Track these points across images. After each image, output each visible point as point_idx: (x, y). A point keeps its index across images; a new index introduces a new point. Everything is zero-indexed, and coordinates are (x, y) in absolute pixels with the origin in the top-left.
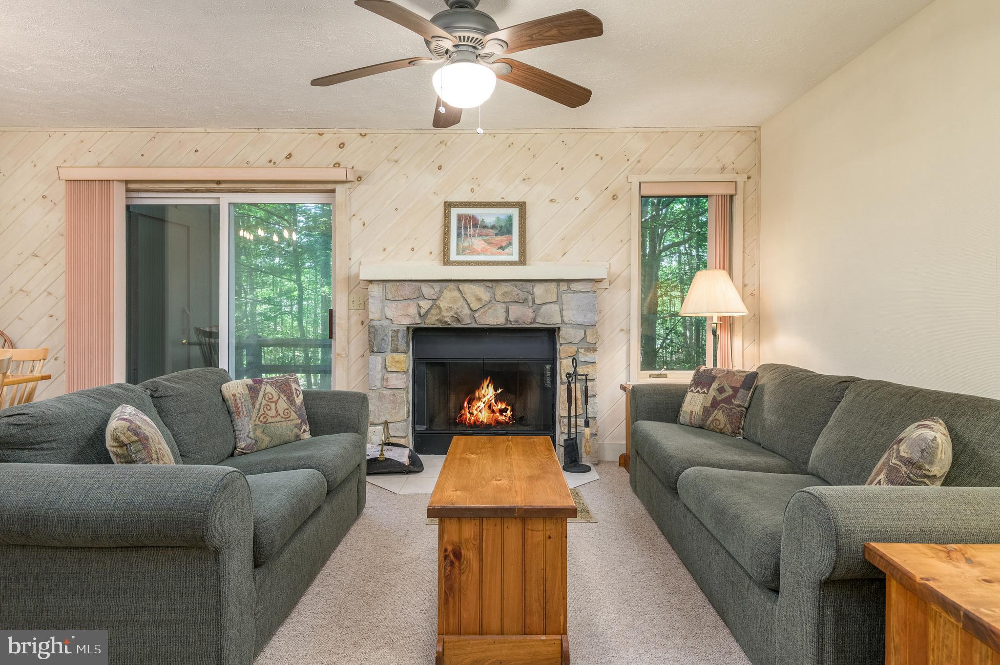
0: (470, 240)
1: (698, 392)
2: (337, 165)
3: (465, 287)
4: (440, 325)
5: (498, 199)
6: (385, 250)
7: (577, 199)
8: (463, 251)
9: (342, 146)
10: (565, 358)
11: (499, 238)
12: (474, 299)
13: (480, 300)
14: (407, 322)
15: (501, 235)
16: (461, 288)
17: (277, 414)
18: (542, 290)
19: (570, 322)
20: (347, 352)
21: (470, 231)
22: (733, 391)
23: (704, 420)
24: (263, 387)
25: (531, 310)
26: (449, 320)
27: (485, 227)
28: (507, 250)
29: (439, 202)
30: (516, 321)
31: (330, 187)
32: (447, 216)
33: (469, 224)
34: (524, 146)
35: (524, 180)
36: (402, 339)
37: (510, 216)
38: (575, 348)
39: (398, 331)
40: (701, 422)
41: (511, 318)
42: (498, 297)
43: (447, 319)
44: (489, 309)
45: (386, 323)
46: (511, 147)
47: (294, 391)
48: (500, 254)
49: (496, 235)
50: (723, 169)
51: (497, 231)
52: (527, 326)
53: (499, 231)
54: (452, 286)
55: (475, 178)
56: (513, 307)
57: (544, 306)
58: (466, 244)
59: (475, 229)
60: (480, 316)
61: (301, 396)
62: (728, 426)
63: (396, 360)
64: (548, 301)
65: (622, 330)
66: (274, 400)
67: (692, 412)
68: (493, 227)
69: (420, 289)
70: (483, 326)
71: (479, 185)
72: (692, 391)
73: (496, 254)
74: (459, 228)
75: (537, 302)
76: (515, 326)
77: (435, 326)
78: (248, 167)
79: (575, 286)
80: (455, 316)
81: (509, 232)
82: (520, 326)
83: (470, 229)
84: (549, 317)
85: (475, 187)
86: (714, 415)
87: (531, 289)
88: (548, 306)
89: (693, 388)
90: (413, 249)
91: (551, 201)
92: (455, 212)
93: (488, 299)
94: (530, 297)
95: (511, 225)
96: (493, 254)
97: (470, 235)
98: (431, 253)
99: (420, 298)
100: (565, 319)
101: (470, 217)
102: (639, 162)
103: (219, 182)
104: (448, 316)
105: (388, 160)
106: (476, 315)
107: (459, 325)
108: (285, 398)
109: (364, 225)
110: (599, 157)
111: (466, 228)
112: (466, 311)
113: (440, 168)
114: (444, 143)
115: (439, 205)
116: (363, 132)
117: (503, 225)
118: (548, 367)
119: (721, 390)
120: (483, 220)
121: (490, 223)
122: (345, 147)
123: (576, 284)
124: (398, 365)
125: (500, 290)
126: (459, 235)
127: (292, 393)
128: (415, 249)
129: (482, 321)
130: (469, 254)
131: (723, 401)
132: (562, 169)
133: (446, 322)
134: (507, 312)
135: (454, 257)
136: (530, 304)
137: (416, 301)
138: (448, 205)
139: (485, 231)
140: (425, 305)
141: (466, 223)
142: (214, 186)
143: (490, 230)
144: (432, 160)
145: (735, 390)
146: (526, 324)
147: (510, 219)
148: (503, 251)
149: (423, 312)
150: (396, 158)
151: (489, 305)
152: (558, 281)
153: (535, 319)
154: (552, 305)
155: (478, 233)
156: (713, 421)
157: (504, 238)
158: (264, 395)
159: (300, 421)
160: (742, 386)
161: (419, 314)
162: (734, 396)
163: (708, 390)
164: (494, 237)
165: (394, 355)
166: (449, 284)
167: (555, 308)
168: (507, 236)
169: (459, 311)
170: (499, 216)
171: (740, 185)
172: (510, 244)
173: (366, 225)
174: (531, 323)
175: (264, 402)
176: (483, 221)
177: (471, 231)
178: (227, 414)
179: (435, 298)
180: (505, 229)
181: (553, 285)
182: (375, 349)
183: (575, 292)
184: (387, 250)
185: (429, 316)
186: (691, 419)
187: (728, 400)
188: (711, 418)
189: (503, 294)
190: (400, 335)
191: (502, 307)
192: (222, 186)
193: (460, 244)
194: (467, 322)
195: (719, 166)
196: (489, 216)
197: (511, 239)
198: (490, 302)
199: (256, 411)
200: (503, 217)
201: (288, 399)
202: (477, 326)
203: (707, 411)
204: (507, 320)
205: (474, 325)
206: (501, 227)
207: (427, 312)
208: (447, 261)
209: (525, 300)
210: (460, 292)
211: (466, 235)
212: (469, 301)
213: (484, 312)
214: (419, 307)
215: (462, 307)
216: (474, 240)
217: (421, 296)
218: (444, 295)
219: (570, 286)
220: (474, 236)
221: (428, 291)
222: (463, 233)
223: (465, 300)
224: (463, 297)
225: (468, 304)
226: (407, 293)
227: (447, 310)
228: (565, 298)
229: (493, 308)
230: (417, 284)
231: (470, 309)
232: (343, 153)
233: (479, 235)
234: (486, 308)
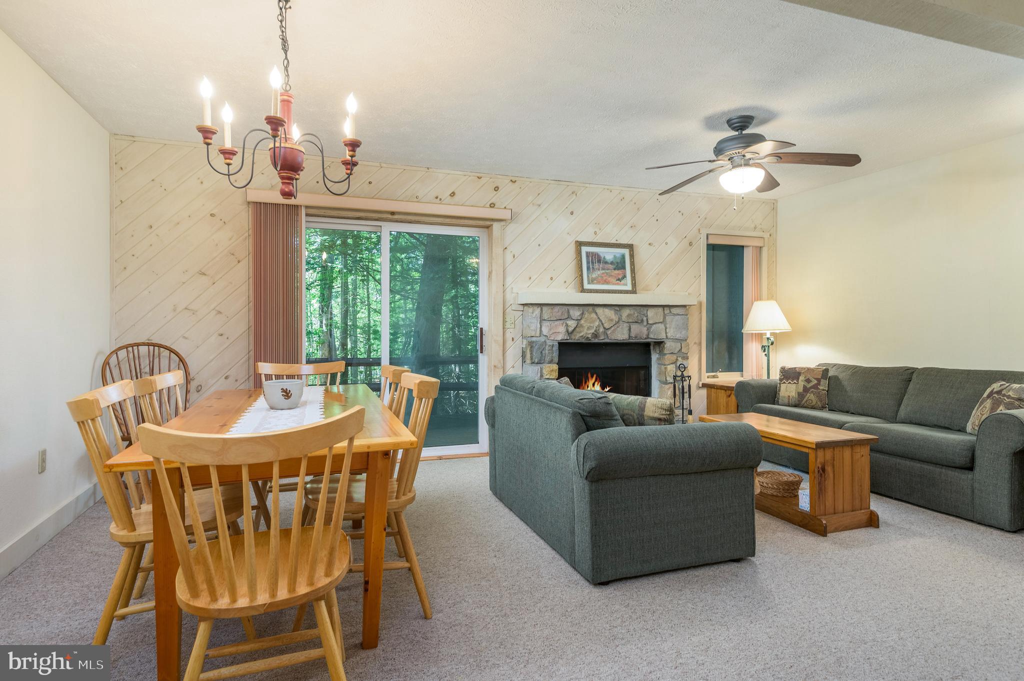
0: (596, 273)
1: (790, 383)
2: (492, 206)
3: (600, 311)
4: (583, 341)
5: (613, 241)
6: (530, 278)
7: (666, 244)
8: (592, 281)
9: (496, 189)
10: (668, 365)
11: (616, 272)
12: (606, 320)
13: (612, 320)
14: (559, 338)
15: (618, 270)
16: (597, 311)
18: (653, 313)
19: (672, 337)
20: (502, 365)
22: (817, 381)
23: (800, 401)
25: (646, 329)
27: (606, 263)
28: (623, 282)
29: (571, 240)
30: (636, 337)
31: (488, 223)
32: (579, 253)
33: (595, 259)
34: (631, 201)
35: (631, 227)
36: (555, 352)
37: (623, 255)
38: (675, 357)
39: (553, 346)
40: (797, 402)
41: (633, 335)
42: (624, 317)
43: (589, 336)
44: (618, 327)
45: (542, 339)
46: (622, 201)
48: (618, 284)
49: (615, 269)
50: (755, 228)
51: (614, 267)
52: (643, 341)
53: (616, 266)
54: (591, 309)
55: (597, 224)
56: (633, 326)
57: (654, 326)
58: (594, 276)
59: (599, 264)
60: (611, 333)
62: (819, 403)
63: (551, 369)
64: (657, 322)
65: (695, 343)
67: (789, 396)
68: (612, 263)
69: (568, 312)
70: (612, 341)
71: (600, 229)
72: (784, 383)
73: (615, 284)
74: (588, 263)
75: (650, 322)
76: (634, 341)
77: (579, 341)
78: (418, 202)
79: (674, 311)
80: (595, 333)
81: (623, 268)
82: (638, 341)
83: (596, 263)
84: (658, 332)
85: (597, 231)
86: (807, 397)
87: (646, 312)
88: (657, 325)
89: (785, 381)
90: (552, 279)
91: (650, 244)
92: (584, 250)
93: (617, 320)
94: (645, 319)
95: (624, 262)
96: (613, 284)
97: (596, 269)
98: (565, 282)
99: (568, 319)
100: (669, 335)
101: (595, 254)
102: (706, 219)
103: (393, 213)
104: (589, 333)
105: (533, 204)
106: (609, 332)
107: (596, 341)
109: (514, 257)
110: (681, 213)
111: (593, 263)
112: (602, 330)
113: (572, 213)
114: (574, 194)
115: (571, 243)
116: (514, 179)
117: (619, 262)
119: (808, 381)
121: (609, 259)
122: (499, 190)
123: (675, 308)
124: (552, 373)
125: (626, 312)
126: (588, 268)
128: (554, 279)
129: (613, 337)
130: (597, 283)
131: (811, 387)
132: (657, 220)
133: (587, 338)
134: (630, 330)
135: (587, 286)
136: (645, 323)
137: (565, 321)
138: (580, 244)
139: (607, 266)
140: (572, 324)
141: (592, 259)
142: (390, 216)
143: (610, 265)
144: (566, 206)
145: (819, 380)
146: (643, 339)
147: (623, 257)
148: (621, 282)
149: (570, 329)
150: (539, 203)
151: (617, 325)
152: (663, 306)
153: (648, 335)
154: (660, 324)
156: (807, 401)
157: (619, 272)
160: (822, 378)
161: (567, 331)
162: (819, 384)
163: (798, 381)
164: (613, 271)
165: (549, 365)
166: (587, 307)
167: (662, 326)
168: (622, 270)
169: (596, 329)
170: (616, 254)
171: (766, 239)
172: (625, 277)
173: (515, 257)
174: (646, 339)
176: (604, 258)
177: (596, 266)
179: (579, 318)
180: (620, 265)
181: (661, 310)
182: (536, 361)
183: (674, 315)
184: (532, 278)
185: (575, 333)
186: (789, 401)
187: (815, 387)
188: (805, 400)
189: (627, 316)
190: (554, 349)
191: (627, 326)
192: (396, 217)
193: (590, 276)
194: (602, 339)
195: (753, 226)
196: (609, 254)
197: (625, 273)
198: (618, 322)
200: (618, 255)
202: (608, 341)
203: (801, 395)
204: (629, 336)
205: (607, 341)
206: (617, 263)
207: (573, 330)
208: (583, 291)
209: (642, 321)
210: (596, 313)
211: (593, 268)
212: (603, 322)
213: (614, 330)
214: (567, 325)
215: (599, 326)
216: (599, 272)
217: (569, 317)
218: (586, 316)
219: (671, 310)
220: (599, 270)
221: (576, 313)
222: (591, 267)
223: (600, 321)
224: (599, 318)
225: (603, 324)
226: (560, 314)
227: (588, 328)
228: (668, 319)
229: (620, 327)
230: (566, 308)
231: (604, 328)
232: (497, 195)
233: (603, 269)
234: (616, 326)
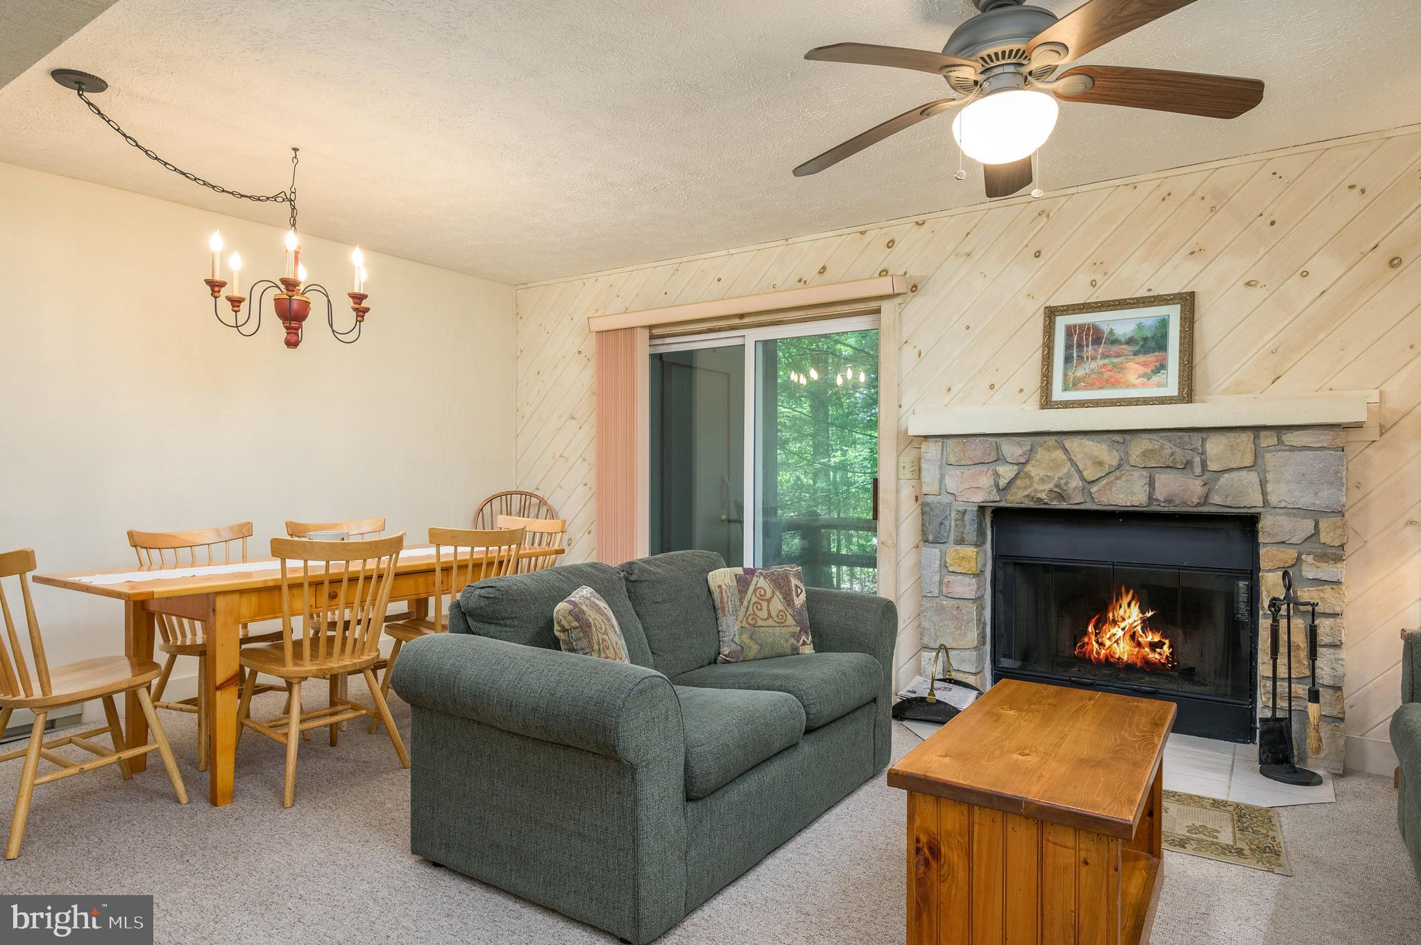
0: (1087, 366)
2: (883, 273)
3: (1073, 444)
4: (1032, 505)
5: (1142, 293)
6: (949, 390)
7: (1304, 275)
8: (1074, 385)
9: (891, 244)
10: (1271, 571)
11: (1142, 358)
12: (1089, 463)
13: (1100, 464)
14: (979, 498)
15: (1145, 353)
16: (1067, 446)
17: (770, 616)
18: (1222, 446)
19: (1283, 504)
20: (895, 541)
21: (1087, 351)
24: (755, 579)
25: (1199, 482)
26: (1045, 497)
27: (1115, 342)
28: (1155, 378)
29: (1035, 309)
30: (1169, 501)
31: (873, 305)
32: (1049, 330)
33: (1086, 339)
34: (1193, 194)
35: (1192, 253)
36: (971, 525)
37: (1164, 319)
38: (1292, 553)
39: (964, 512)
41: (1160, 494)
42: (1135, 457)
43: (1043, 496)
44: (1117, 479)
45: (945, 499)
46: (1165, 201)
47: (793, 588)
48: (1144, 385)
49: (1136, 353)
51: (1137, 348)
52: (1191, 509)
53: (1142, 346)
54: (1051, 441)
55: (1098, 263)
56: (1162, 476)
57: (1226, 475)
58: (1080, 373)
59: (1096, 347)
60: (1099, 490)
61: (803, 596)
63: (961, 555)
64: (1235, 466)
65: (1411, 523)
66: (766, 597)
68: (1130, 341)
69: (998, 448)
70: (1106, 508)
71: (1105, 274)
73: (1136, 385)
74: (1068, 347)
75: (1212, 466)
76: (1166, 509)
77: (1023, 506)
79: (1292, 439)
80: (1056, 489)
81: (1161, 347)
82: (1177, 509)
83: (1087, 346)
84: (1238, 492)
85: (1098, 277)
87: (1200, 443)
88: (1234, 475)
90: (992, 387)
91: (1248, 284)
92: (1062, 322)
93: (1115, 463)
94: (1198, 459)
95: (1164, 336)
96: (1130, 386)
97: (1087, 357)
98: (1021, 390)
99: (1000, 462)
100: (1273, 499)
101: (1089, 328)
103: (742, 316)
104: (1045, 490)
105: (957, 255)
106: (1094, 489)
107: (1064, 506)
108: (781, 597)
109: (920, 355)
110: (1357, 189)
111: (1080, 346)
112: (1075, 483)
113: (1038, 254)
114: (1045, 214)
115: (1037, 312)
116: (920, 219)
117: (1149, 335)
118: (1242, 584)
120: (1111, 330)
121: (1125, 334)
122: (895, 244)
123: (1296, 433)
124: (964, 563)
125: (1138, 448)
126: (1068, 359)
127: (790, 590)
128: (997, 387)
129: (1104, 500)
130: (1086, 388)
132: (1273, 223)
133: (1040, 500)
134: (1151, 483)
135: (1058, 394)
136: (1198, 470)
137: (992, 467)
138: (1051, 313)
139: (1115, 348)
140: (1007, 472)
141: (1080, 339)
142: (737, 321)
143: (1125, 346)
144: (1026, 242)
146: (1190, 506)
147: (1164, 323)
148: (1149, 380)
149: (1003, 482)
150: (968, 250)
151: (1117, 473)
152: (1257, 429)
153: (1207, 496)
154: (1244, 473)
155: (1102, 354)
157: (1150, 358)
158: (755, 590)
159: (799, 629)
161: (997, 485)
164: (1132, 357)
165: (958, 547)
166: (1047, 438)
167: (1253, 477)
168: (1156, 354)
169: (1063, 482)
170: (1141, 320)
172: (1163, 367)
173: (922, 355)
174: (1198, 505)
175: (754, 599)
176: (1111, 332)
177: (1089, 350)
178: (712, 609)
179: (1022, 460)
180: (1153, 343)
181: (1246, 438)
182: (931, 537)
183: (1293, 449)
184: (952, 390)
185: (1013, 490)
189: (1144, 454)
190: (967, 518)
191: (1142, 475)
192: (746, 320)
193: (1070, 374)
194: (1076, 501)
196: (1123, 323)
197: (1165, 359)
198: (1119, 467)
199: (743, 609)
200: (1148, 323)
201: (785, 598)
202: (1094, 507)
204: (1150, 498)
205: (1090, 506)
206: (1145, 339)
207: (1010, 483)
208: (1047, 402)
209: (1188, 465)
210: (1066, 451)
211: (1080, 357)
212: (1081, 467)
213: (1108, 484)
214: (997, 475)
215: (1068, 475)
216: (1093, 365)
217: (1000, 459)
218: (1039, 456)
219: (1284, 438)
220: (1094, 358)
221: (1012, 450)
222: (1075, 355)
223: (1074, 464)
224: (1070, 459)
225: (1080, 472)
226: (979, 454)
227: (1042, 481)
228: (1271, 459)
229: (1124, 478)
230: (993, 439)
231: (1083, 479)
232: (892, 254)
233: (1104, 356)
234: (1112, 477)
